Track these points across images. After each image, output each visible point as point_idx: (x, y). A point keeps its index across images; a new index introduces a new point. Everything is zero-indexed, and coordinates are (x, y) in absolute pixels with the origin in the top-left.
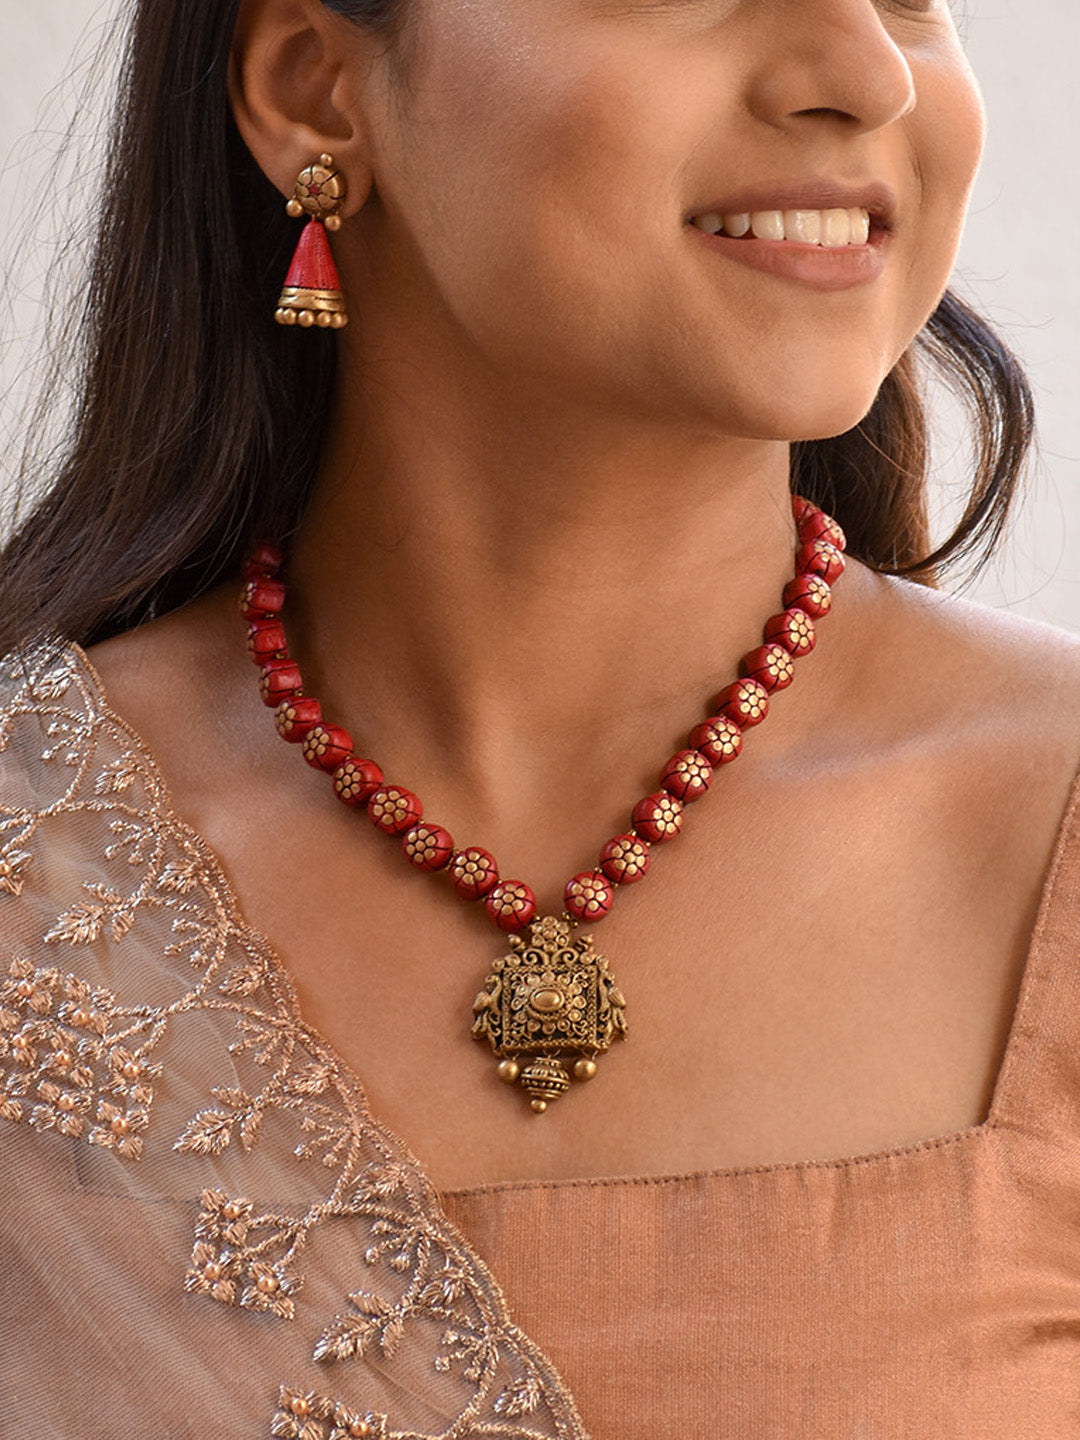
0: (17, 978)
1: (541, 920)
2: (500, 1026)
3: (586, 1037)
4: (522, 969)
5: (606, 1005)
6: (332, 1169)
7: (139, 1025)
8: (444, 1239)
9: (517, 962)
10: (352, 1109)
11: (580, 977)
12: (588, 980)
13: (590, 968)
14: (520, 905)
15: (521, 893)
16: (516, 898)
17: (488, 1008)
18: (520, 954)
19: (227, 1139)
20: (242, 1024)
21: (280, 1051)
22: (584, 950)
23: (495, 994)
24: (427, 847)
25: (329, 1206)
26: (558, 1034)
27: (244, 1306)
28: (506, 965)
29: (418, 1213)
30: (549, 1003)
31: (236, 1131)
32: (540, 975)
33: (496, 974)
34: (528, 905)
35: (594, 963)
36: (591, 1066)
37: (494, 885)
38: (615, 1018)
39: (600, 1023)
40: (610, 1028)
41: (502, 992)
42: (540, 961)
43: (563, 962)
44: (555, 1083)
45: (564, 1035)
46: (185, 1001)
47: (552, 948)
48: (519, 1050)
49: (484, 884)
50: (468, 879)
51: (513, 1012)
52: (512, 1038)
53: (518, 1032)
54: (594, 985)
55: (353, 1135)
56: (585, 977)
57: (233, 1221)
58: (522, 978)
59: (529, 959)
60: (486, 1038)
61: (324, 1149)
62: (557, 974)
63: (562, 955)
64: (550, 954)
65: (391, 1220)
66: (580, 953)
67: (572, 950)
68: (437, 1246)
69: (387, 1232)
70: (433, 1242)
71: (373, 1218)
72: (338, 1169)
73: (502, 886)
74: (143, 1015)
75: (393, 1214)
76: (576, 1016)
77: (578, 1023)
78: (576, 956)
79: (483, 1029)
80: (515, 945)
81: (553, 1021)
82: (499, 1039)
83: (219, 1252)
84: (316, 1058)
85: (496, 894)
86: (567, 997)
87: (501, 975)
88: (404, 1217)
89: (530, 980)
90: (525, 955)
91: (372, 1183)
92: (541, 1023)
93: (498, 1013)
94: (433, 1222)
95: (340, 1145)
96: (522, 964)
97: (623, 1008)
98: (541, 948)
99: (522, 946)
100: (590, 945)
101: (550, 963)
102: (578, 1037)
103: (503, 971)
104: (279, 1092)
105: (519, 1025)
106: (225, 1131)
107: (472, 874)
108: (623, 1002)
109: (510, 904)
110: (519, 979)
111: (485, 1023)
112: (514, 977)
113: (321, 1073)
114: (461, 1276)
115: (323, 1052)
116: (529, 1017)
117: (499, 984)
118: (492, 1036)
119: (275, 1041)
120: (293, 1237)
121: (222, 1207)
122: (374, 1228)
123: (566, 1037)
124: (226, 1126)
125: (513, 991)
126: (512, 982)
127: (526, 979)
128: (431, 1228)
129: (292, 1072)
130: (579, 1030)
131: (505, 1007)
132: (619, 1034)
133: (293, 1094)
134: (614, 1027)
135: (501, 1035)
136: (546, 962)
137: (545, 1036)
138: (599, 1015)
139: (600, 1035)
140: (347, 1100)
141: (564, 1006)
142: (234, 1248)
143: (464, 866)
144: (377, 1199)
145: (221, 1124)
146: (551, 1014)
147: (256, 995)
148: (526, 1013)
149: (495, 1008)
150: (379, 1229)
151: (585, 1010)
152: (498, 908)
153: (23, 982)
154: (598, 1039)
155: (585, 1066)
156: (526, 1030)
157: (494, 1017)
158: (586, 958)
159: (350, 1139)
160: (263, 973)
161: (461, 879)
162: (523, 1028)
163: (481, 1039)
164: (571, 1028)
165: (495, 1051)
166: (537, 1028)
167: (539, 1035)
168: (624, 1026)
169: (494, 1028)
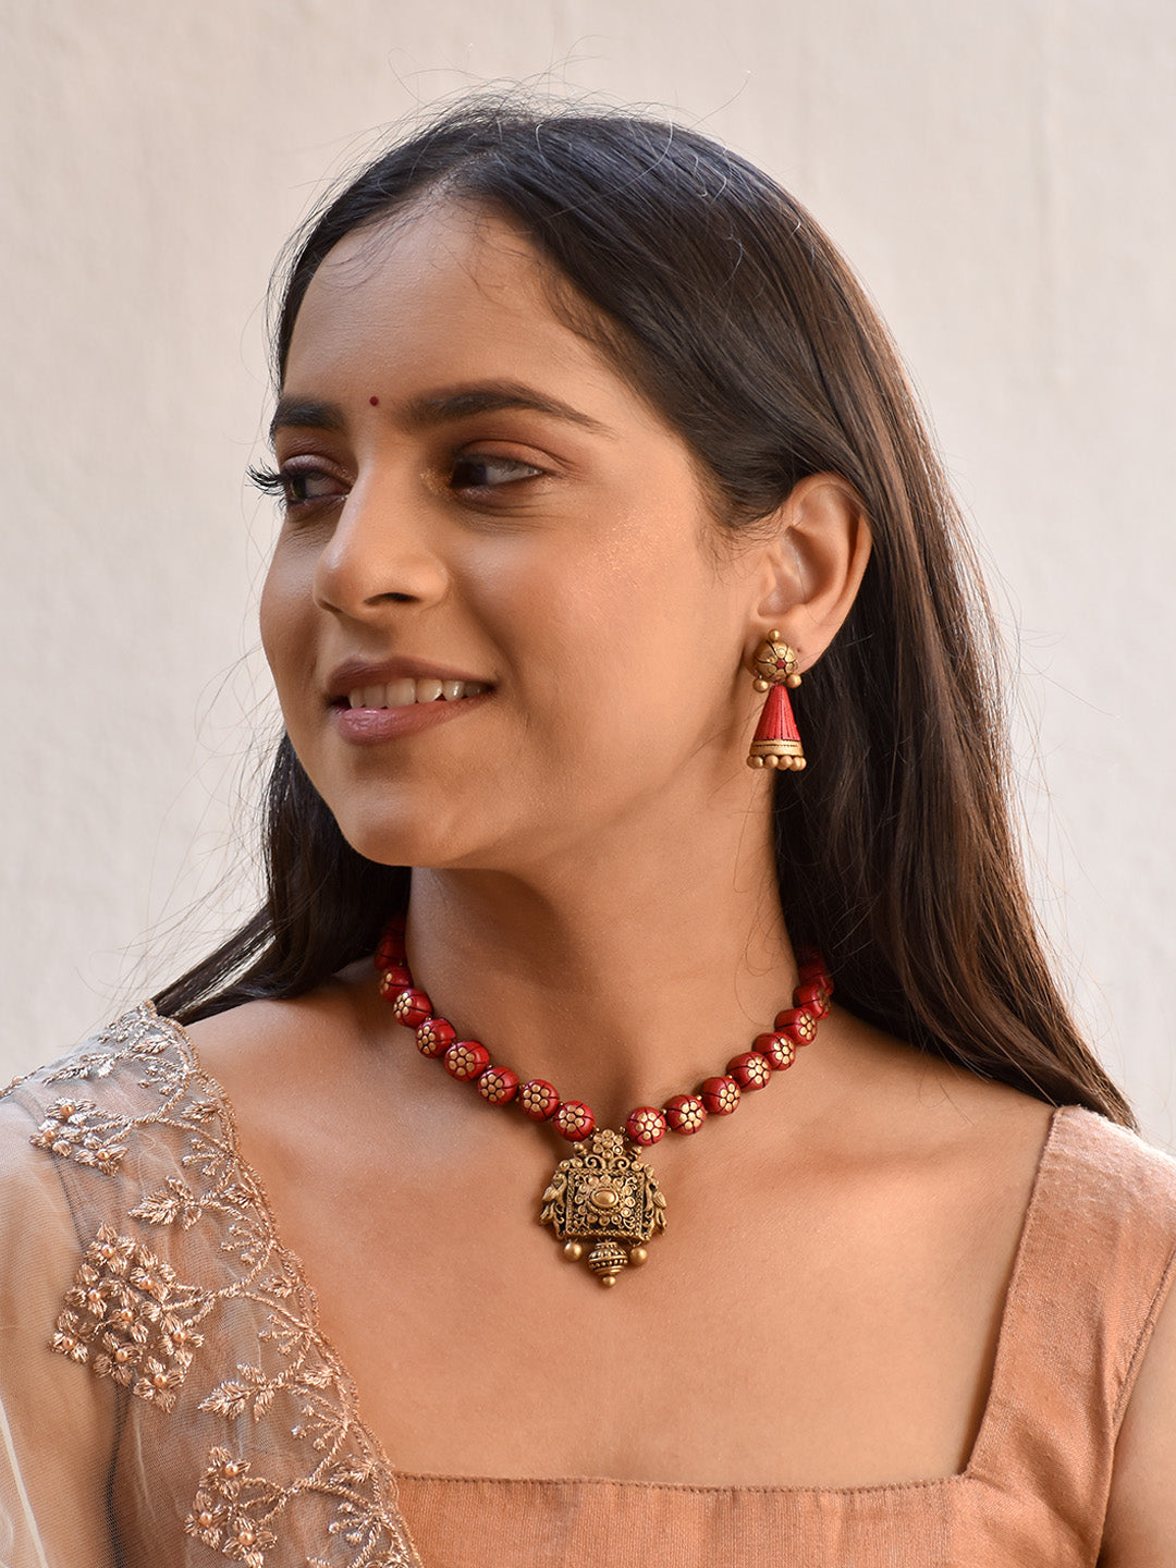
0: (101, 1241)
1: (601, 1132)
2: (564, 1216)
3: (633, 1230)
4: (585, 1171)
5: (650, 1205)
6: (319, 1452)
7: (191, 1301)
8: (393, 1528)
9: (580, 1164)
10: (346, 1406)
11: (631, 1181)
12: (637, 1184)
13: (639, 1175)
14: (581, 1121)
15: (581, 1112)
16: (577, 1116)
17: (555, 1200)
18: (583, 1158)
19: (242, 1406)
20: (273, 1318)
21: (298, 1347)
22: (634, 1159)
23: (561, 1189)
24: (498, 1089)
25: (310, 1482)
26: (612, 1226)
27: (224, 1554)
28: (571, 1167)
29: (378, 1503)
30: (605, 1201)
31: (251, 1402)
32: (599, 1177)
33: (562, 1173)
34: (588, 1121)
35: (642, 1170)
36: (642, 1254)
37: (558, 1108)
38: (657, 1216)
39: (645, 1219)
40: (652, 1224)
41: (567, 1189)
42: (599, 1166)
43: (617, 1168)
44: (619, 1260)
45: (616, 1228)
46: (232, 1289)
47: (609, 1156)
48: (579, 1236)
49: (549, 1109)
50: (535, 1108)
51: (576, 1206)
52: (573, 1226)
53: (579, 1222)
54: (642, 1188)
55: (342, 1427)
56: (635, 1181)
57: (231, 1479)
58: (584, 1179)
59: (590, 1163)
60: (552, 1224)
61: (316, 1433)
62: (613, 1177)
63: (616, 1163)
64: (607, 1161)
65: (356, 1504)
66: (632, 1161)
67: (625, 1159)
68: (387, 1533)
69: (350, 1513)
70: (384, 1528)
71: (343, 1498)
72: (323, 1453)
73: (564, 1107)
74: (197, 1294)
75: (359, 1499)
76: (626, 1213)
77: (628, 1219)
78: (628, 1164)
79: (550, 1217)
80: (579, 1151)
81: (608, 1215)
82: (563, 1226)
83: (214, 1505)
84: (325, 1359)
85: (562, 1114)
86: (619, 1197)
87: (567, 1174)
88: (367, 1503)
89: (591, 1180)
90: (587, 1160)
91: (348, 1470)
92: (599, 1216)
93: (563, 1205)
94: (388, 1512)
95: (329, 1433)
96: (584, 1166)
97: (663, 1209)
98: (601, 1155)
99: (585, 1152)
100: (639, 1155)
101: (607, 1168)
102: (627, 1230)
103: (568, 1171)
104: (291, 1380)
105: (580, 1216)
106: (242, 1400)
107: (538, 1103)
108: (664, 1204)
109: (573, 1122)
110: (581, 1178)
111: (552, 1212)
112: (577, 1177)
113: (327, 1372)
114: (399, 1561)
115: (331, 1357)
116: (589, 1211)
117: (565, 1181)
118: (556, 1224)
119: (296, 1338)
120: (276, 1502)
121: (224, 1464)
122: (341, 1507)
123: (617, 1229)
124: (243, 1397)
125: (577, 1188)
126: (575, 1181)
127: (587, 1179)
128: (385, 1517)
129: (305, 1367)
130: (628, 1224)
131: (569, 1200)
132: (660, 1229)
133: (301, 1383)
134: (656, 1224)
135: (565, 1223)
136: (604, 1166)
137: (600, 1227)
138: (644, 1213)
139: (645, 1229)
140: (342, 1399)
141: (618, 1203)
142: (227, 1501)
143: (530, 1099)
144: (349, 1484)
145: (240, 1394)
146: (607, 1210)
147: (288, 1302)
148: (587, 1207)
149: (560, 1200)
150: (345, 1509)
151: (634, 1208)
152: (563, 1126)
153: (107, 1246)
154: (642, 1232)
155: (638, 1253)
156: (586, 1220)
157: (560, 1208)
158: (636, 1166)
159: (339, 1430)
160: (294, 1285)
161: (530, 1109)
162: (583, 1219)
163: (548, 1226)
164: (622, 1223)
165: (558, 1236)
166: (595, 1219)
167: (596, 1226)
168: (664, 1224)
169: (559, 1216)
